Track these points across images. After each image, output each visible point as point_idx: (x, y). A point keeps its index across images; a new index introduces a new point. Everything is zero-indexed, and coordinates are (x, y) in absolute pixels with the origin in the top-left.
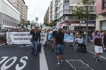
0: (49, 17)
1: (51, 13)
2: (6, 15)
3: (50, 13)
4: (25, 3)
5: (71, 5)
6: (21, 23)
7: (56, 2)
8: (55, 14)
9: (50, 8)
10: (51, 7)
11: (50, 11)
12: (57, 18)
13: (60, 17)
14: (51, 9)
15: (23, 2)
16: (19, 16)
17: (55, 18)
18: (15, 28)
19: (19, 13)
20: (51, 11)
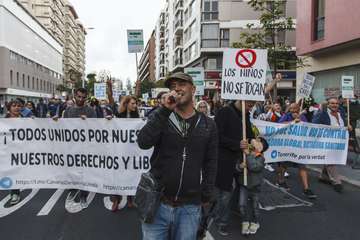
0: (157, 60)
1: (162, 48)
2: (17, 54)
3: (157, 48)
4: (76, 17)
5: (223, 25)
6: (67, 82)
7: (177, 15)
8: (176, 52)
9: (158, 32)
10: (162, 29)
11: (158, 43)
12: (181, 63)
13: (190, 62)
14: (162, 35)
15: (70, 13)
16: (60, 58)
17: (176, 63)
18: (49, 96)
19: (61, 49)
20: (162, 42)
